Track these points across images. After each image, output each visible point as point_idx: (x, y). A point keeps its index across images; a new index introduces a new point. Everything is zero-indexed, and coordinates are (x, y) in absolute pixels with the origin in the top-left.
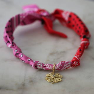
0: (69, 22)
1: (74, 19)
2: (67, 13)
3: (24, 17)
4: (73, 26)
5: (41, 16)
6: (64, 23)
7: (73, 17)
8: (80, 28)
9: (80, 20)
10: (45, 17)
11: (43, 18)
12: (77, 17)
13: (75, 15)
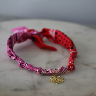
0: (56, 38)
1: (60, 36)
2: (53, 31)
3: (21, 35)
4: (60, 41)
5: (32, 34)
6: (51, 40)
7: (59, 33)
8: (67, 41)
9: (65, 36)
10: (35, 35)
11: (34, 36)
12: (63, 34)
13: (60, 32)
